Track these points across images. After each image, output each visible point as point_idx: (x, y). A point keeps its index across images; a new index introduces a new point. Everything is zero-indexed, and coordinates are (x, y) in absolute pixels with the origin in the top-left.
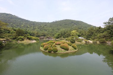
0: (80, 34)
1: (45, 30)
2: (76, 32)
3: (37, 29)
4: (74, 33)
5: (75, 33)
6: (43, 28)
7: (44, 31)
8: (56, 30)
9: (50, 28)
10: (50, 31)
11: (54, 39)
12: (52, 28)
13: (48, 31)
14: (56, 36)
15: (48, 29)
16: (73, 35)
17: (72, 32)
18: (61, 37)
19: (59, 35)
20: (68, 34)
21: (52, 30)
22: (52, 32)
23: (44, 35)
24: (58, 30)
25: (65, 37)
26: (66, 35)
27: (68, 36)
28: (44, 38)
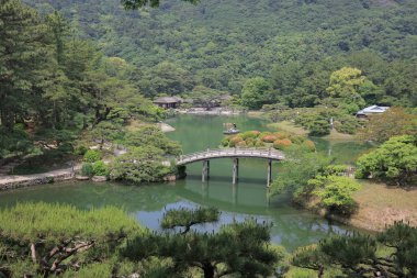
0: (379, 90)
1: (169, 45)
2: (358, 76)
3: (112, 34)
4: (343, 85)
5: (350, 82)
6: (153, 26)
7: (162, 50)
9: (202, 31)
10: (201, 51)
11: (237, 113)
12: (217, 32)
13: (187, 50)
14: (246, 92)
15: (187, 40)
16: (337, 96)
17: (332, 77)
18: (275, 102)
19: (267, 88)
20: (314, 87)
21: (212, 45)
22: (215, 58)
23: (172, 81)
24: (257, 40)
25: (294, 101)
26: (303, 90)
27: (313, 99)
28: (180, 102)
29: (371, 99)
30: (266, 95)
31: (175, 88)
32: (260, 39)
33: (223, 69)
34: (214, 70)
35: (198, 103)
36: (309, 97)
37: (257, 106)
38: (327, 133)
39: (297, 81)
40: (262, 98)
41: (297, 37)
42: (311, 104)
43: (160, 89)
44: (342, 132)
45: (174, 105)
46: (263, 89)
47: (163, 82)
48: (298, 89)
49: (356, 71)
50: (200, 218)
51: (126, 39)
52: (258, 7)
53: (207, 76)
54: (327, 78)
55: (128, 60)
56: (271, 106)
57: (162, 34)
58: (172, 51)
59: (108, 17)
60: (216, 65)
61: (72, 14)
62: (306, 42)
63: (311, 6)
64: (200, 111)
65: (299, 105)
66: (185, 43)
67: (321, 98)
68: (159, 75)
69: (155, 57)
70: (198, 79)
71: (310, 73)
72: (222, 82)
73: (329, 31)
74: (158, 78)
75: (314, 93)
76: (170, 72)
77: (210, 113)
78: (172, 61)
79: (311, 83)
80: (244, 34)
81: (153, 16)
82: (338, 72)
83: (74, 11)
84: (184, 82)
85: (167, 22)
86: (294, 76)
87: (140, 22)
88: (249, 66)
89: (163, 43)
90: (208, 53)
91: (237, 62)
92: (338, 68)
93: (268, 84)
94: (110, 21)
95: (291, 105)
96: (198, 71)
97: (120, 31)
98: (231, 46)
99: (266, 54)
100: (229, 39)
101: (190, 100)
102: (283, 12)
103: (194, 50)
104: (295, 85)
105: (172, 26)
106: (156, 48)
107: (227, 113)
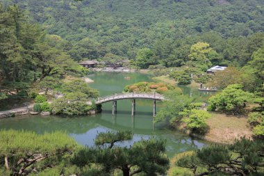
0: (220, 56)
1: (89, 27)
2: (208, 48)
3: (52, 20)
4: (198, 53)
5: (203, 51)
6: (78, 15)
7: (85, 30)
8: (134, 28)
9: (111, 19)
10: (110, 31)
11: (133, 71)
12: (120, 19)
13: (101, 31)
14: (139, 57)
15: (100, 24)
16: (195, 60)
17: (192, 48)
18: (157, 64)
19: (151, 55)
20: (181, 54)
21: (116, 28)
22: (119, 35)
23: (91, 50)
24: (145, 25)
25: (169, 63)
26: (174, 56)
27: (180, 62)
28: (96, 64)
29: (215, 62)
30: (151, 60)
31: (93, 55)
32: (147, 24)
33: (123, 43)
34: (118, 43)
35: (108, 64)
36: (178, 61)
37: (146, 66)
38: (189, 83)
39: (170, 51)
40: (149, 61)
41: (170, 23)
42: (179, 65)
43: (84, 56)
44: (198, 82)
45: (92, 66)
46: (149, 55)
47: (86, 51)
48: (171, 56)
49: (206, 45)
50: (121, 138)
51: (61, 23)
52: (146, 3)
53: (114, 47)
54: (189, 49)
55: (63, 37)
56: (154, 66)
57: (84, 20)
58: (91, 31)
59: (49, 9)
60: (119, 40)
61: (25, 6)
62: (175, 26)
63: (179, 4)
64: (109, 69)
65: (172, 65)
66: (100, 26)
67: (185, 61)
68: (83, 46)
69: (80, 35)
70: (108, 49)
71: (178, 46)
72: (123, 51)
73: (189, 20)
74: (82, 48)
75: (181, 58)
76: (90, 45)
77: (116, 70)
78: (91, 38)
79: (179, 52)
80: (136, 21)
81: (78, 9)
82: (195, 45)
83: (26, 4)
84: (99, 51)
85: (88, 13)
86: (168, 48)
87: (70, 12)
88: (140, 41)
89: (85, 26)
90: (114, 32)
91: (133, 39)
92: (195, 43)
93: (152, 52)
94: (50, 11)
95: (167, 66)
96: (108, 44)
97: (57, 18)
98: (129, 28)
99: (150, 34)
100: (128, 24)
101: (103, 63)
102: (161, 7)
103: (105, 31)
104: (169, 53)
105: (91, 15)
106: (81, 29)
107: (127, 71)
